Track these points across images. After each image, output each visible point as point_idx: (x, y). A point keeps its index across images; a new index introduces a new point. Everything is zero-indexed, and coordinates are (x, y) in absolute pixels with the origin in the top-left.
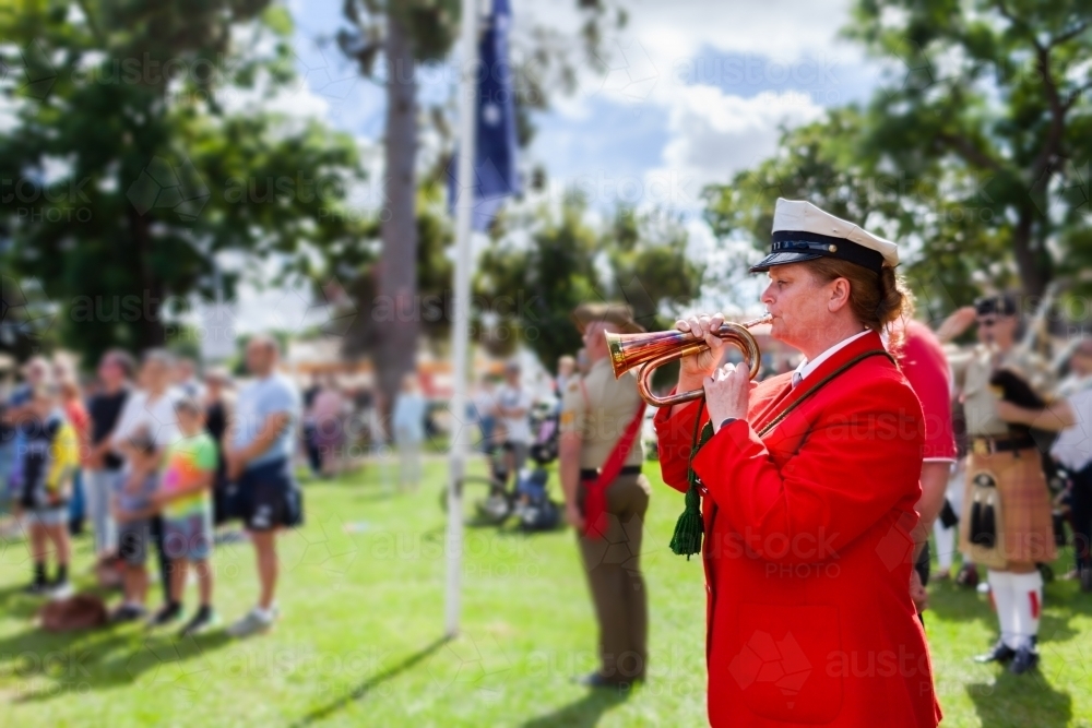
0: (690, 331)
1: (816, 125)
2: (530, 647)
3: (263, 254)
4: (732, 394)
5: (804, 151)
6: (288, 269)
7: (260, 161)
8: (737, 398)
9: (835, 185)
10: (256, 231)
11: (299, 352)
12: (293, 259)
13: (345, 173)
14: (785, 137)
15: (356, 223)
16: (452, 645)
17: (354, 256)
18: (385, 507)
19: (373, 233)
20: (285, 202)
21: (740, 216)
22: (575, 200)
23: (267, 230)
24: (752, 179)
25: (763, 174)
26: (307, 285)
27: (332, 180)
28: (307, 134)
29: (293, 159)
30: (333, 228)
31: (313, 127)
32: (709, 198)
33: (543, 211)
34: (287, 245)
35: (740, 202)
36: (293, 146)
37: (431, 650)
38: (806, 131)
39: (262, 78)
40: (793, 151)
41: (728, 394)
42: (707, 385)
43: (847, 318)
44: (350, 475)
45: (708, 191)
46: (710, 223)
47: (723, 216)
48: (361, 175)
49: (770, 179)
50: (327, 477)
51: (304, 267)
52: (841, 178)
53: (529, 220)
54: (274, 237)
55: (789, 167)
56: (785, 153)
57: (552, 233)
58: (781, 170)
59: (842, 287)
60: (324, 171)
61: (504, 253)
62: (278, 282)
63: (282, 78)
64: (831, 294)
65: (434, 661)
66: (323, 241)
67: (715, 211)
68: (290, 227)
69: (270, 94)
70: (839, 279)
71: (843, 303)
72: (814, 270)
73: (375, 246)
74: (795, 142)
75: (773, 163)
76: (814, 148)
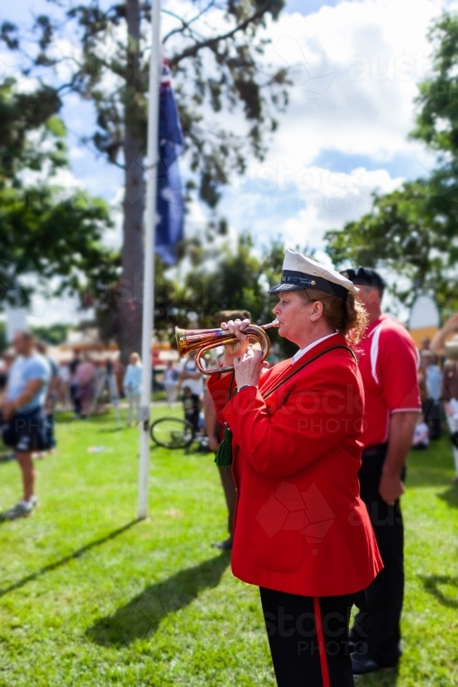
0: (228, 329)
1: (396, 192)
2: (190, 526)
3: (49, 276)
4: (249, 370)
5: (389, 209)
6: (64, 285)
7: (45, 217)
8: (251, 372)
9: (409, 232)
10: (44, 261)
11: (74, 338)
12: (67, 278)
13: (100, 224)
14: (377, 201)
15: (107, 255)
16: (140, 524)
17: (106, 277)
18: (117, 436)
19: (118, 262)
20: (62, 242)
21: (349, 250)
22: (245, 241)
23: (51, 261)
24: (356, 227)
25: (363, 223)
26: (76, 294)
27: (92, 228)
28: (76, 199)
29: (66, 215)
30: (93, 259)
31: (80, 195)
32: (329, 240)
33: (225, 248)
34: (64, 270)
35: (349, 242)
36: (67, 207)
37: (127, 527)
38: (389, 197)
39: (47, 164)
40: (382, 209)
41: (246, 370)
42: (236, 363)
43: (323, 326)
44: (97, 417)
45: (328, 235)
46: (330, 255)
47: (338, 251)
48: (110, 225)
49: (367, 227)
50: (83, 418)
51: (75, 284)
52: (412, 227)
53: (216, 254)
54: (56, 265)
55: (378, 219)
56: (377, 211)
57: (230, 262)
58: (373, 222)
59: (319, 307)
60: (87, 222)
61: (201, 275)
62: (58, 294)
63: (58, 163)
64: (312, 310)
65: (127, 534)
66: (86, 267)
67: (333, 248)
68: (66, 258)
69: (53, 173)
70: (317, 302)
71: (318, 317)
72: (302, 296)
73: (119, 270)
74: (383, 204)
75: (369, 217)
76: (395, 207)
